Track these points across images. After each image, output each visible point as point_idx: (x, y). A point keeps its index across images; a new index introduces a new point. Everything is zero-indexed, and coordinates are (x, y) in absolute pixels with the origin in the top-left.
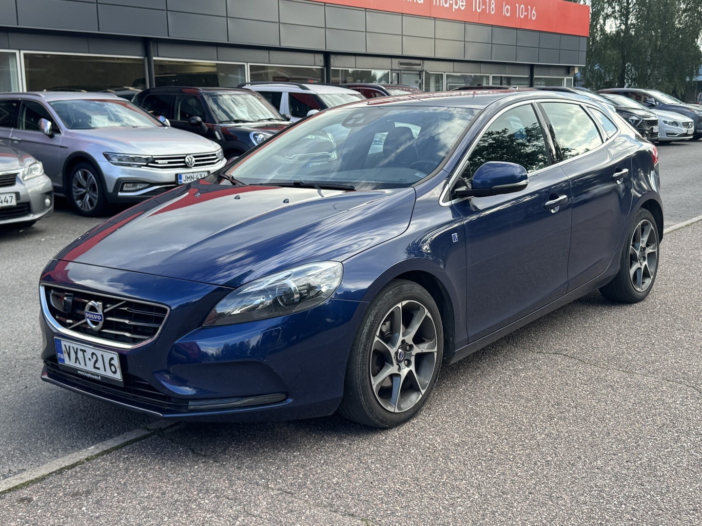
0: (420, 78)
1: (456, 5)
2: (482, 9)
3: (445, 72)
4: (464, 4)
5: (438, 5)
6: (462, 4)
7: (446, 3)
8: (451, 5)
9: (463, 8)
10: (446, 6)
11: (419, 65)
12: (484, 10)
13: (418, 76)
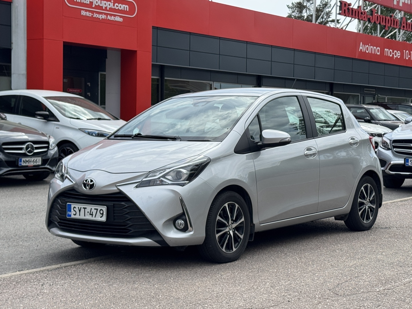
0: (374, 100)
1: (396, 55)
2: (409, 57)
3: (386, 96)
4: (400, 54)
5: (387, 55)
6: (398, 54)
7: (391, 54)
8: (393, 55)
9: (399, 57)
10: (390, 56)
11: (374, 91)
12: (410, 58)
13: (373, 98)
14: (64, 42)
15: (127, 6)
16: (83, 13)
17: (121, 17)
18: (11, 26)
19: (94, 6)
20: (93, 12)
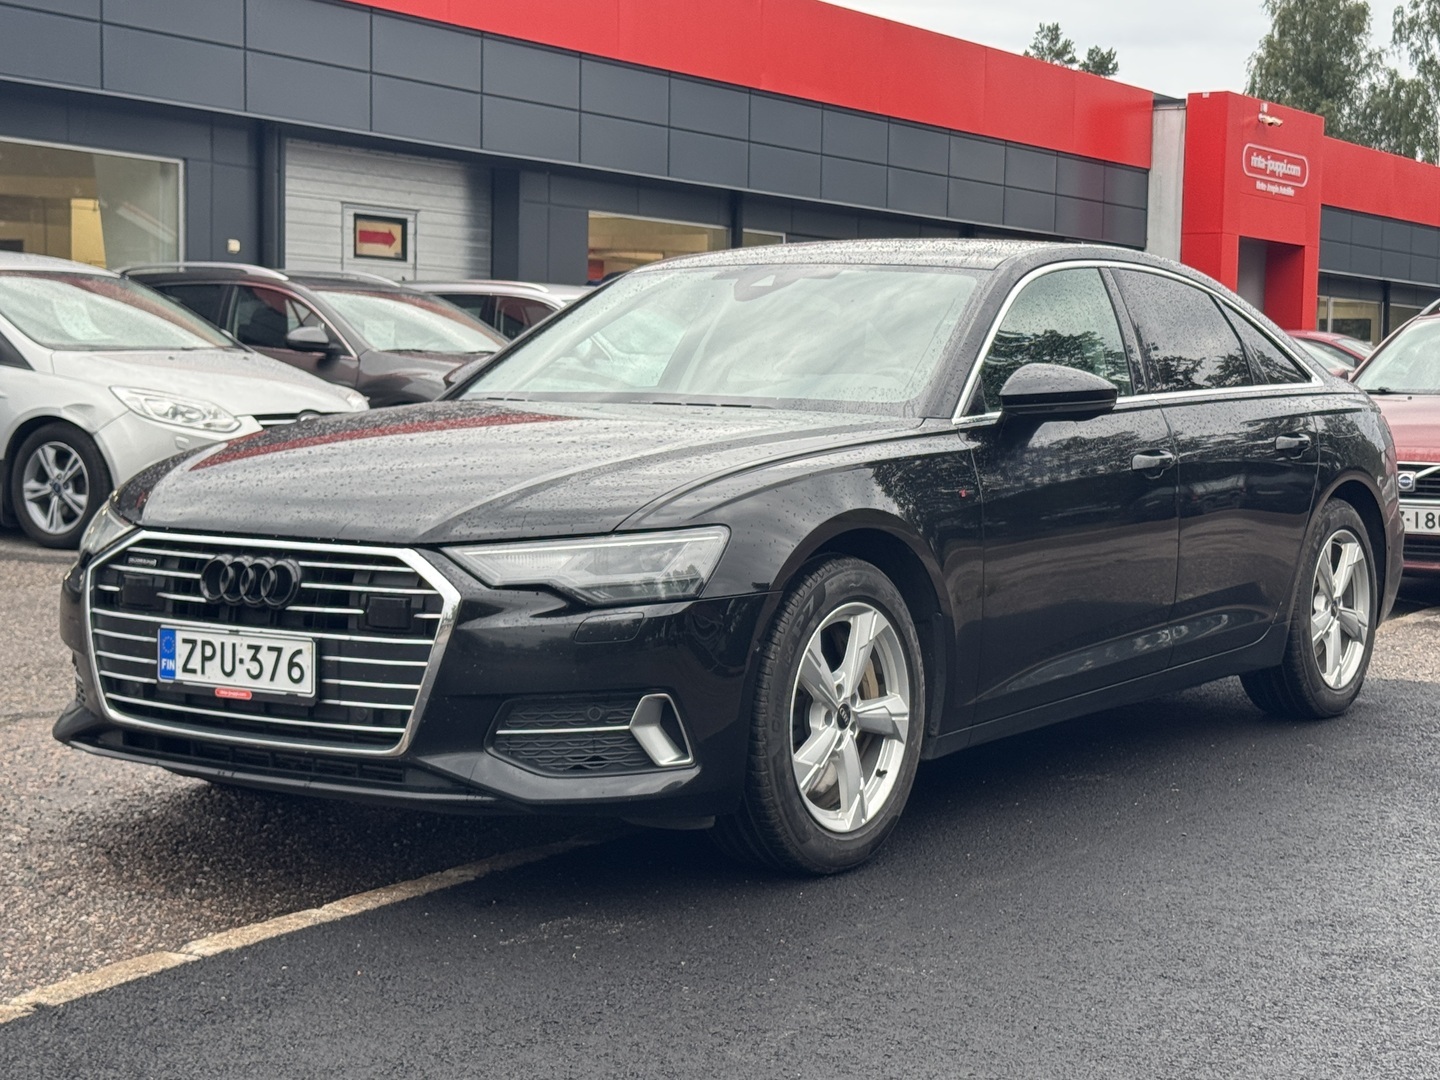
14: (1240, 237)
15: (1298, 168)
16: (1260, 186)
17: (1293, 187)
18: (1146, 210)
19: (1268, 172)
20: (1266, 182)
